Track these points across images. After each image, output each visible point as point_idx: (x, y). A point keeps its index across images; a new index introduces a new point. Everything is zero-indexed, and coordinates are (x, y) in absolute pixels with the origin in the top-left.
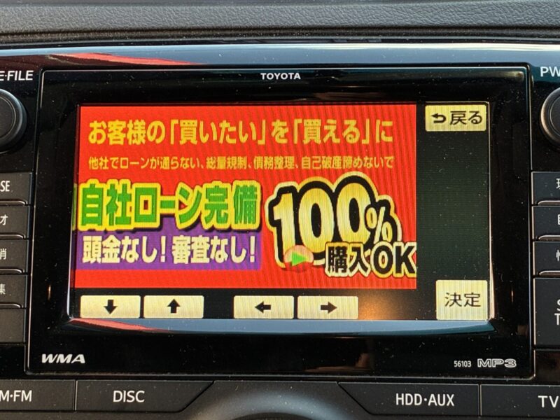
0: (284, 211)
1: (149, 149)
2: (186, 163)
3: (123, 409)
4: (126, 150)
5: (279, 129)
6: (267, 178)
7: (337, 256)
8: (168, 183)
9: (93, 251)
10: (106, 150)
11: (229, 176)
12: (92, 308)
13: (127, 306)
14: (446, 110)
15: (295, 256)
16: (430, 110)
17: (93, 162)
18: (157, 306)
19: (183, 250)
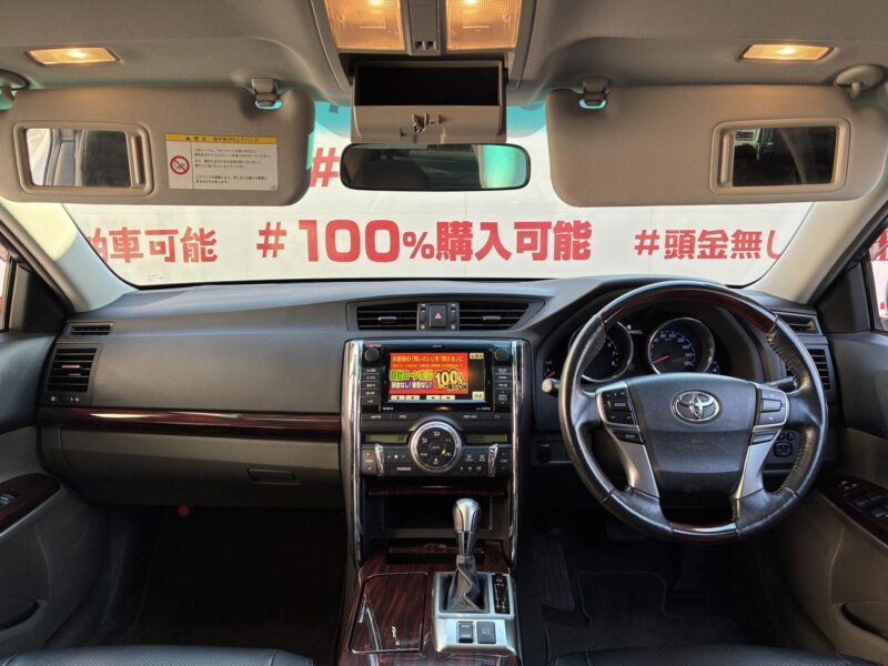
0: (438, 376)
1: (407, 363)
2: (415, 366)
3: (402, 420)
4: (402, 363)
5: (437, 358)
6: (434, 369)
7: (450, 387)
8: (411, 370)
9: (394, 385)
10: (397, 363)
11: (425, 368)
12: (394, 398)
13: (402, 398)
14: (474, 354)
15: (440, 386)
16: (471, 354)
17: (395, 366)
18: (409, 398)
19: (414, 385)
